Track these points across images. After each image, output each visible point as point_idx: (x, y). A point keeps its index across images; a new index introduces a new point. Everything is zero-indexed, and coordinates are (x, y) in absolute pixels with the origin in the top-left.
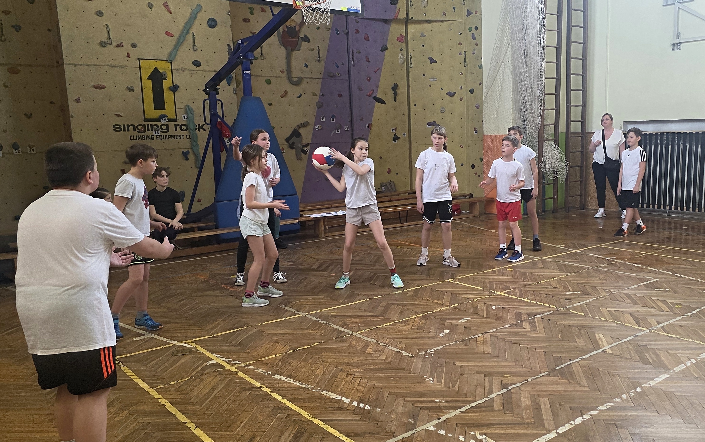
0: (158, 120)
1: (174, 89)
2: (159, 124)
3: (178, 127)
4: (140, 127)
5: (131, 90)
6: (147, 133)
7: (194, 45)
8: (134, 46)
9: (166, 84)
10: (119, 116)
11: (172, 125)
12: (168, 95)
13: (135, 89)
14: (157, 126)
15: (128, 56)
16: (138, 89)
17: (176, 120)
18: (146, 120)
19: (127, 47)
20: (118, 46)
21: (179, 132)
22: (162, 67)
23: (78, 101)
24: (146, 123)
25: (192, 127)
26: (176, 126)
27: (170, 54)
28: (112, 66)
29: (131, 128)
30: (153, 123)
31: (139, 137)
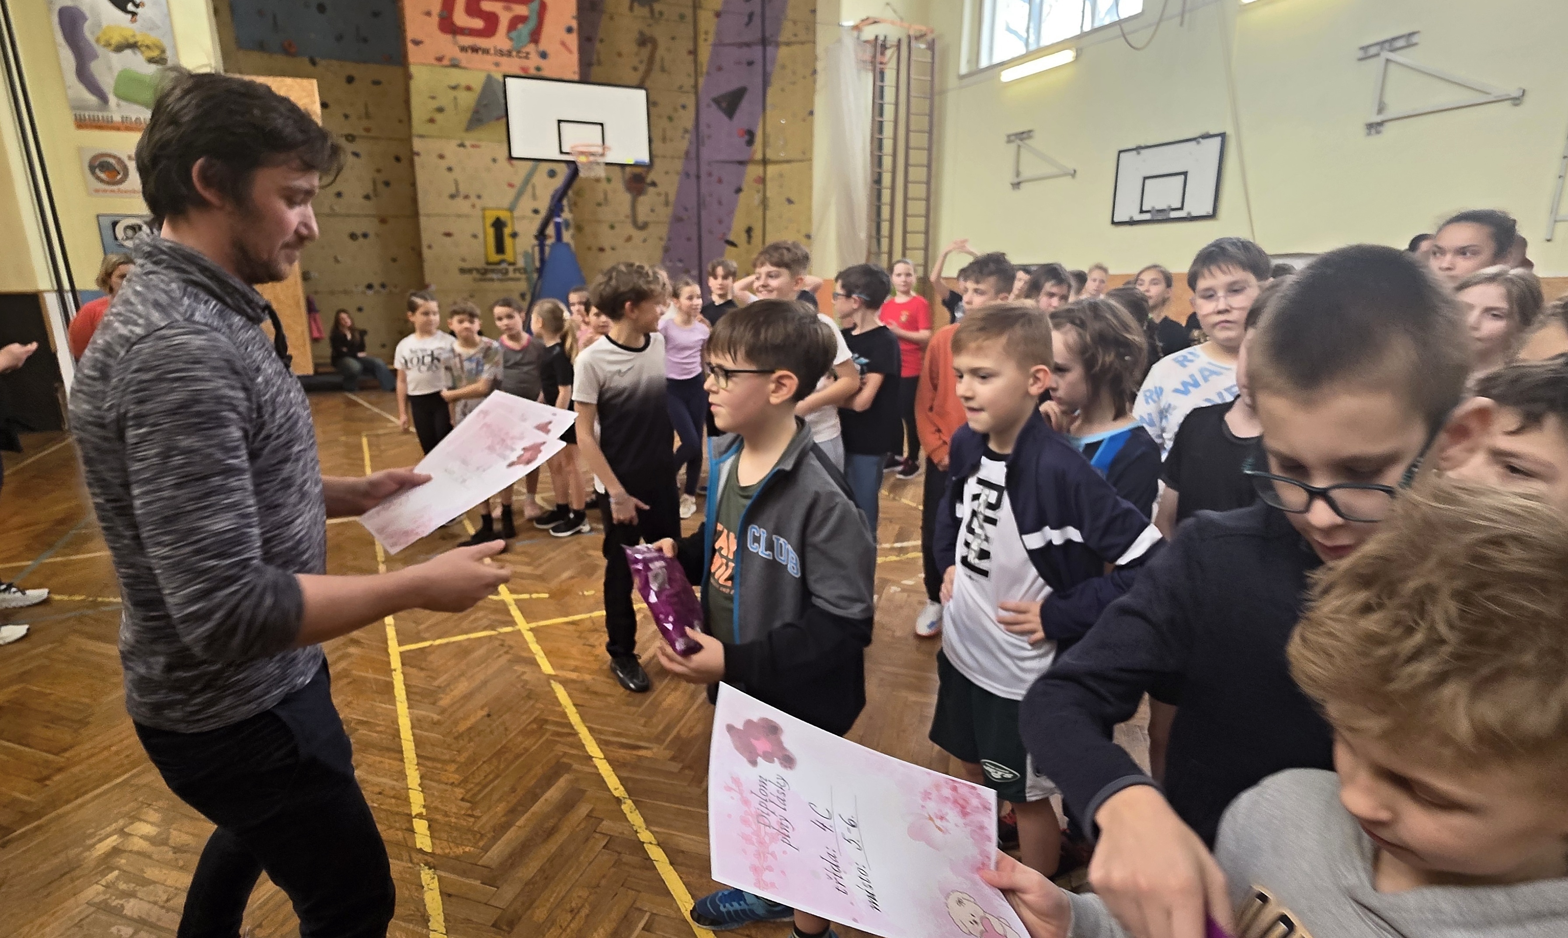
0: (499, 263)
1: (514, 235)
2: (500, 267)
3: (517, 270)
4: (482, 271)
5: (475, 236)
6: (490, 276)
7: (535, 194)
8: (479, 197)
9: (507, 231)
10: (464, 260)
11: (511, 268)
12: (508, 241)
13: (478, 236)
14: (498, 269)
15: (473, 206)
16: (481, 236)
17: (515, 264)
18: (487, 264)
20: (465, 198)
21: (518, 275)
22: (504, 215)
23: (430, 247)
24: (488, 267)
25: (529, 270)
26: (515, 270)
27: (511, 204)
28: (459, 216)
29: (474, 272)
30: (494, 267)
31: (481, 280)
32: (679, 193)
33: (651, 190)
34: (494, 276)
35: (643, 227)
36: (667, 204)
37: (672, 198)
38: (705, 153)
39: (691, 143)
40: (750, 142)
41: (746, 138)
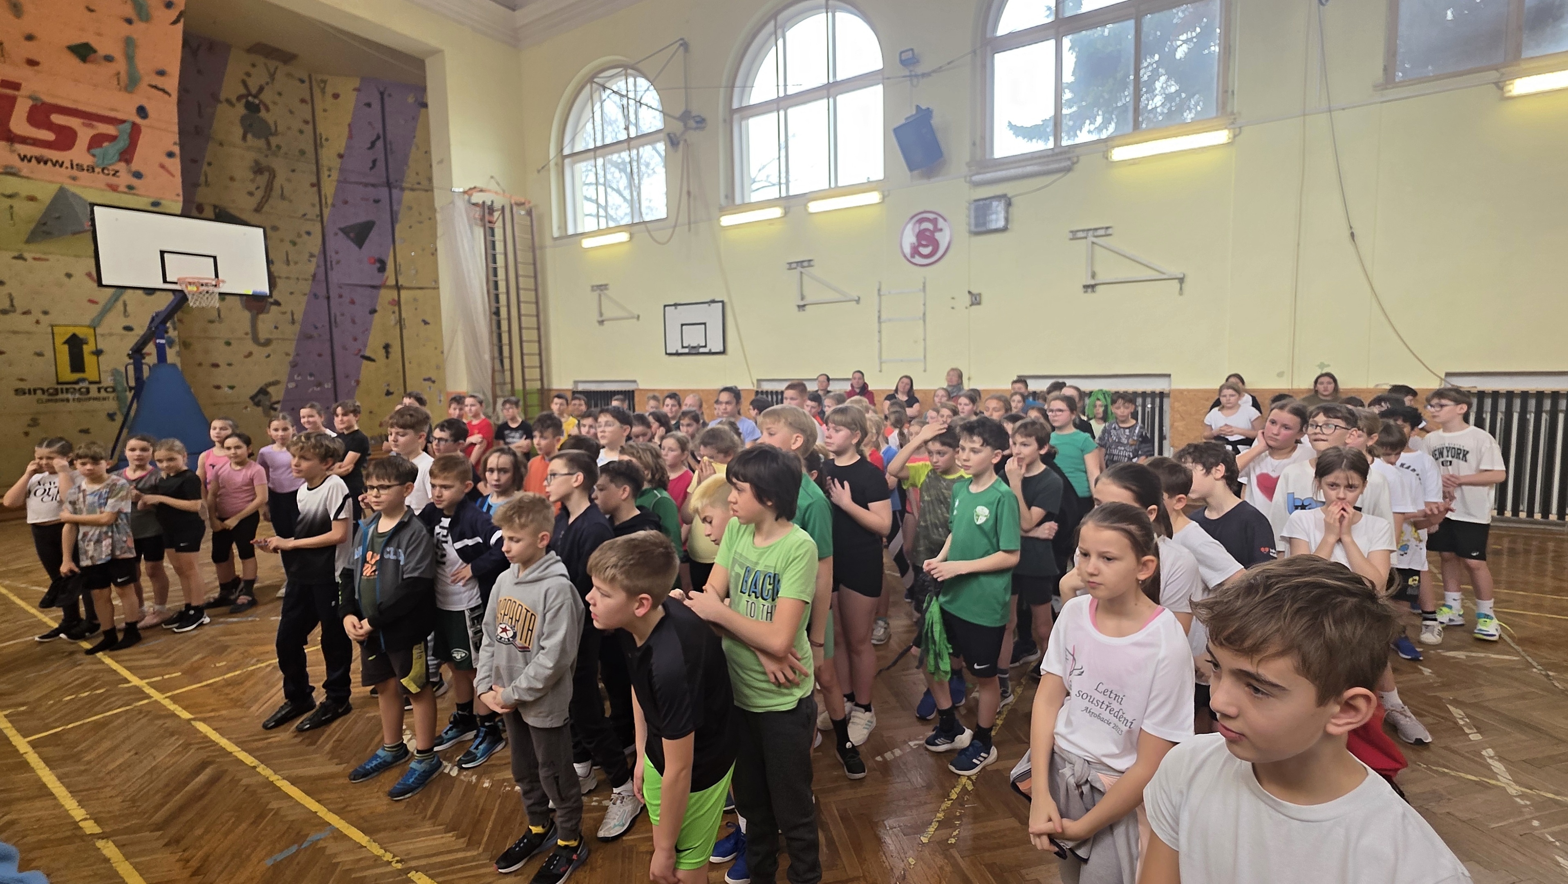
0: (76, 382)
1: (98, 353)
2: (77, 387)
3: (102, 390)
4: (51, 391)
5: (40, 354)
6: (60, 396)
7: (125, 311)
9: (87, 349)
10: (22, 380)
11: (93, 388)
12: (89, 360)
13: (45, 353)
14: (74, 389)
15: (38, 322)
16: (49, 354)
17: (99, 382)
18: (58, 383)
19: (37, 314)
20: (24, 313)
21: (103, 394)
22: (83, 332)
24: (59, 387)
25: (119, 388)
26: (99, 390)
27: (93, 320)
28: (15, 332)
29: (39, 392)
30: (68, 386)
31: (49, 401)
32: (306, 313)
33: (274, 308)
34: (70, 396)
35: (268, 343)
36: (293, 322)
37: (299, 316)
38: (334, 277)
39: (318, 266)
40: (382, 268)
41: (378, 265)
